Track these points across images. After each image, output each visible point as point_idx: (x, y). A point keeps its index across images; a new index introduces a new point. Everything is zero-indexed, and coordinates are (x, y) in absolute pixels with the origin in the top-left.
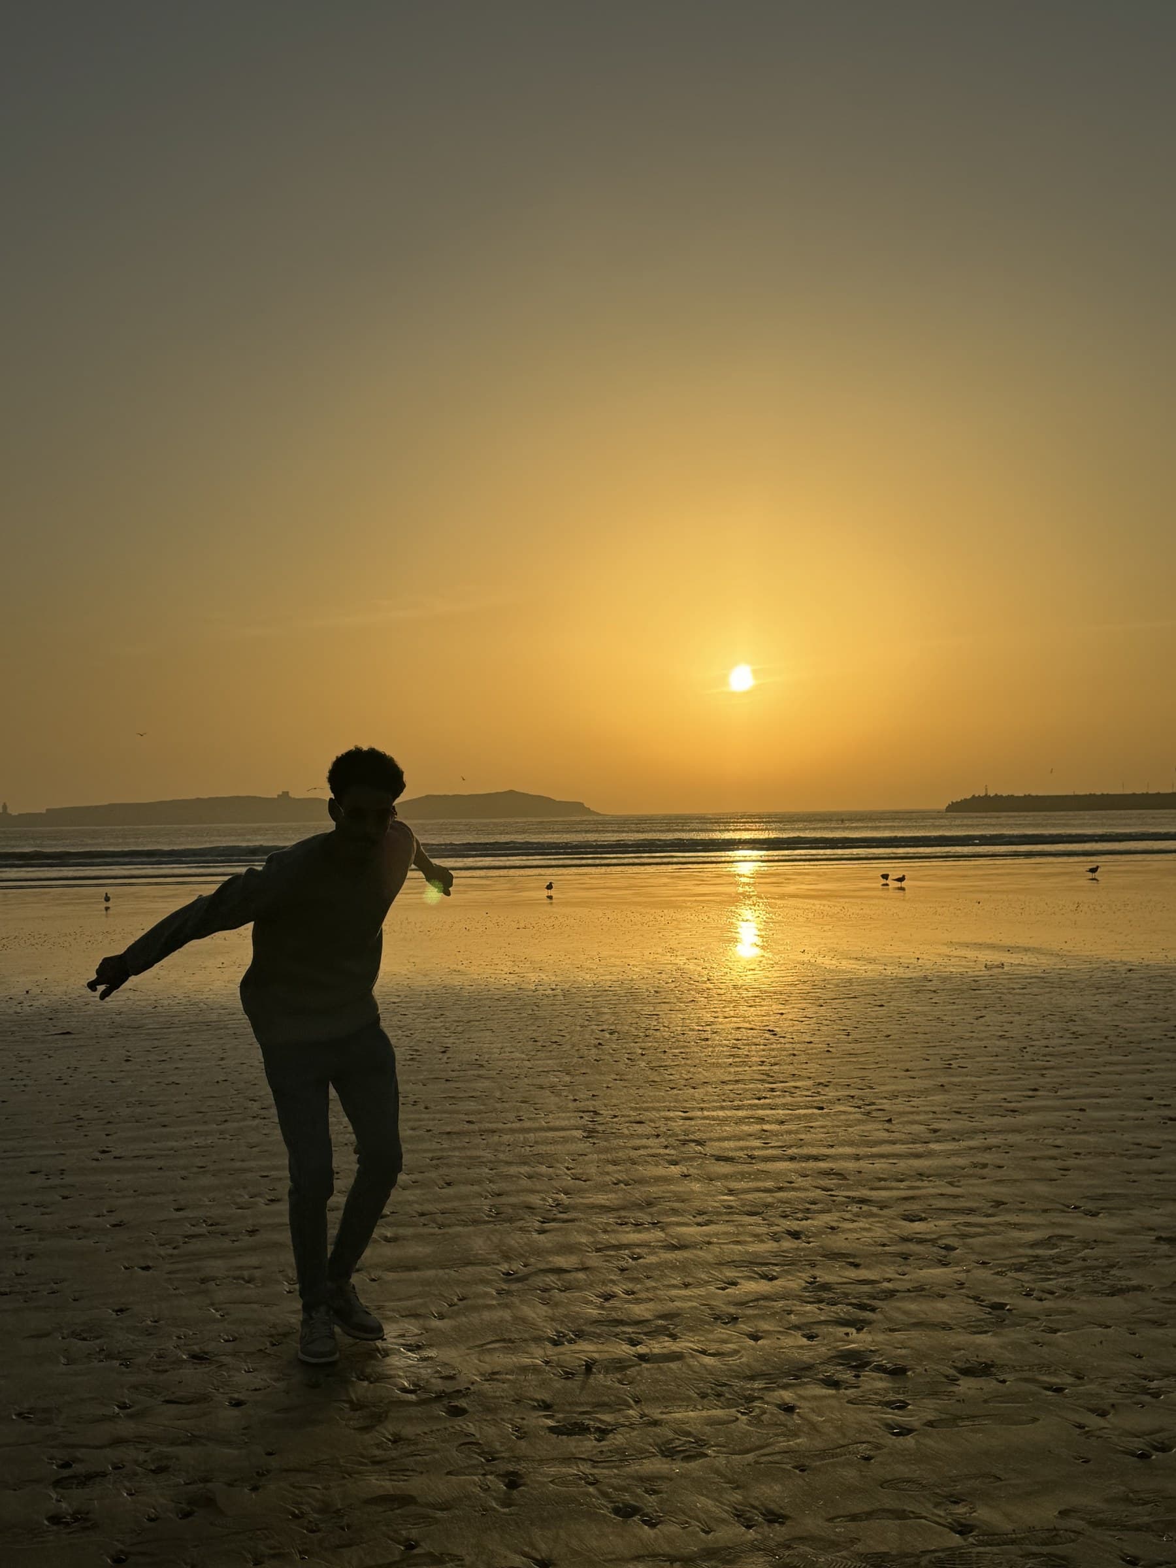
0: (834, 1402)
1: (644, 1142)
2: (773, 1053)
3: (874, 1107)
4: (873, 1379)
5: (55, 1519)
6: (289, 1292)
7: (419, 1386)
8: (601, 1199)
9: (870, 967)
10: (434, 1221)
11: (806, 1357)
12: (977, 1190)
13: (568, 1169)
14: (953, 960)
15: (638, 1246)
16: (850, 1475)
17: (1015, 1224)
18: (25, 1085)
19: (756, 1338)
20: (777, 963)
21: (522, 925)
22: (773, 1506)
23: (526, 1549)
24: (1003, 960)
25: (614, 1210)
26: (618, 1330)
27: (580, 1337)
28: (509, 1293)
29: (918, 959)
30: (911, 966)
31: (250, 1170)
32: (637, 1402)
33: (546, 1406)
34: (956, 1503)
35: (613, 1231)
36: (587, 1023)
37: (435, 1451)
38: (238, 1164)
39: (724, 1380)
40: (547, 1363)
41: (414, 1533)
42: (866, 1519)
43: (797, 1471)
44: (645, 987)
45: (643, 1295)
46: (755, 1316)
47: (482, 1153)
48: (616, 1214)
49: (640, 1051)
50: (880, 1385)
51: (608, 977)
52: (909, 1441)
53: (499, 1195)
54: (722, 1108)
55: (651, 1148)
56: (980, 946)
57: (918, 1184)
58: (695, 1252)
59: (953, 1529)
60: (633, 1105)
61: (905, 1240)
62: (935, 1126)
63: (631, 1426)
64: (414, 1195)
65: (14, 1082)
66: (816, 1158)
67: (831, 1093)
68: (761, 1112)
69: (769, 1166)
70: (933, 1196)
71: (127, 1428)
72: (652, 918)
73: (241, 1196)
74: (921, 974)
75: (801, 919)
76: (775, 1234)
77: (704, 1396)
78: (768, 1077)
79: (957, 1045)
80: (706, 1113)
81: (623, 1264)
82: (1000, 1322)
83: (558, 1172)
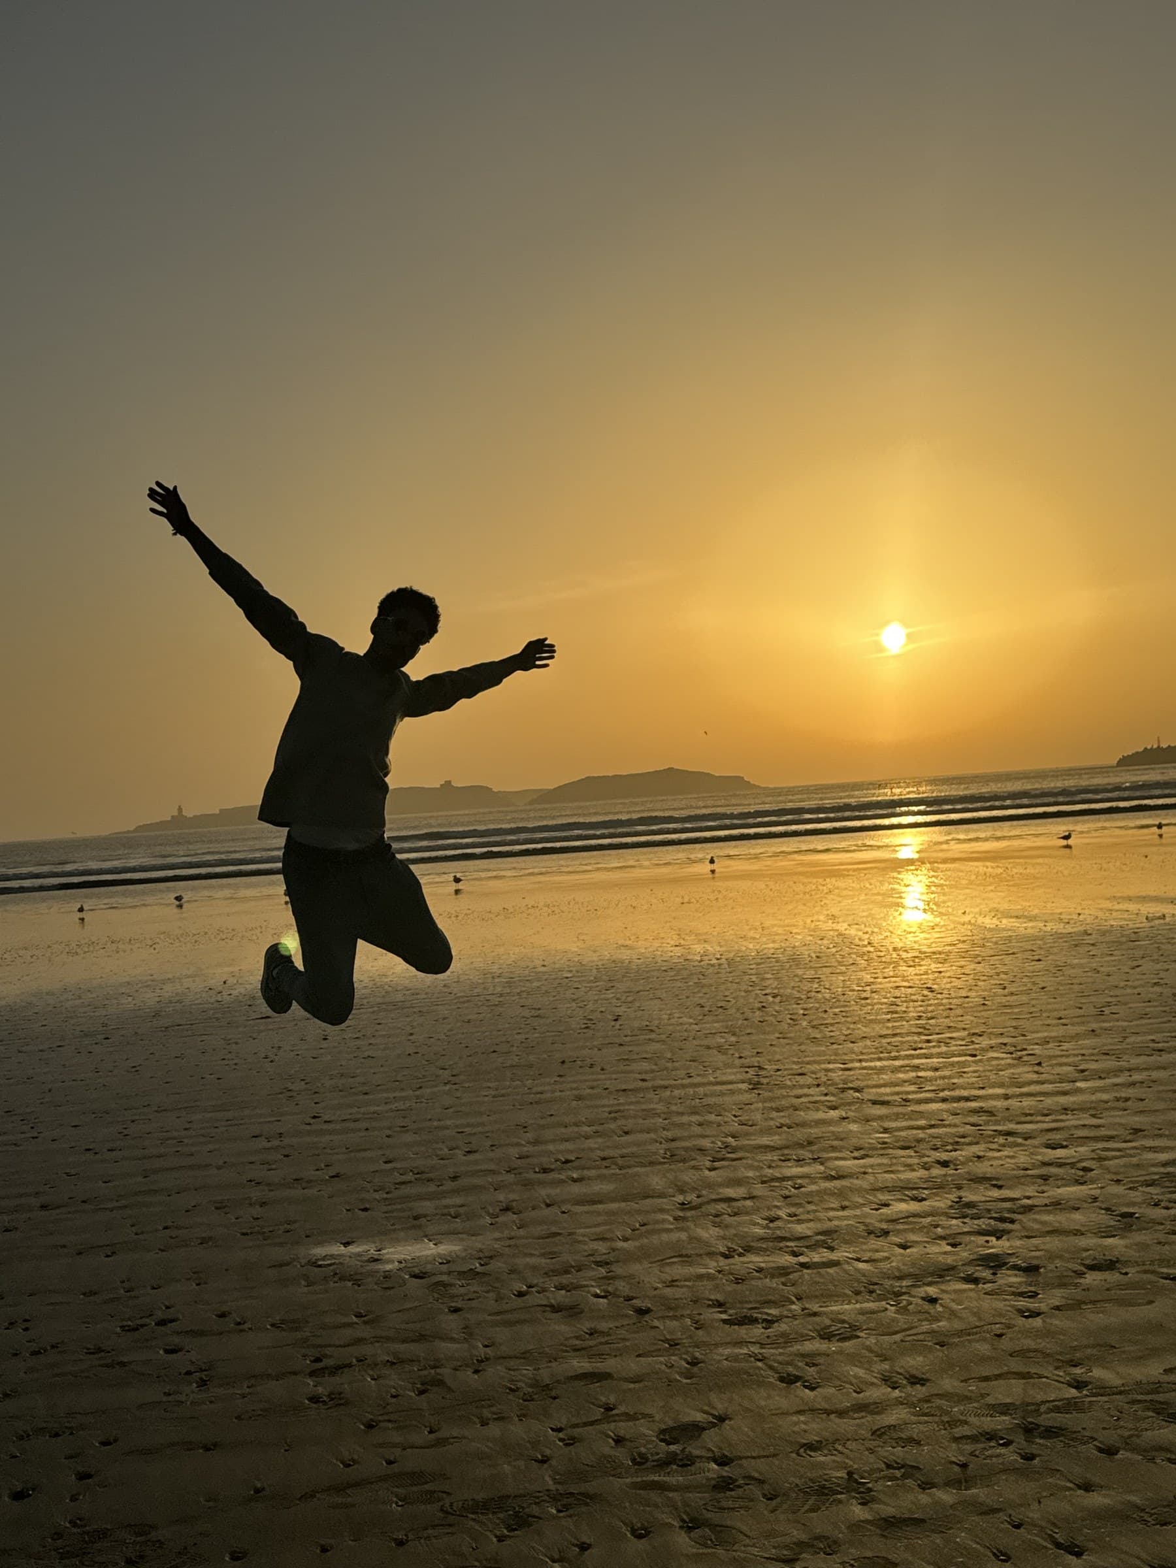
0: (972, 1294)
1: (806, 1091)
2: (930, 1008)
3: (1024, 1053)
4: (1009, 1276)
5: (315, 1399)
6: (492, 1224)
7: (608, 1292)
8: (765, 1140)
9: (1030, 924)
10: (616, 1164)
11: (950, 1260)
12: (1118, 1120)
13: (735, 1116)
14: (1114, 914)
15: (800, 1177)
16: (984, 1348)
17: (1150, 1148)
18: (236, 1064)
19: (904, 1247)
20: (937, 925)
21: (686, 900)
22: (914, 1372)
23: (706, 1408)
24: (1165, 911)
25: (777, 1149)
26: (782, 1245)
27: (749, 1252)
28: (684, 1219)
29: (1079, 914)
30: (1072, 922)
31: (447, 1128)
32: (798, 1299)
33: (720, 1304)
34: (1075, 1366)
35: (777, 1166)
36: (750, 988)
37: (625, 1339)
38: (436, 1123)
39: (875, 1280)
40: (719, 1272)
41: (612, 1399)
42: (996, 1379)
43: (938, 1347)
44: (807, 953)
45: (802, 1217)
46: (905, 1230)
47: (655, 1106)
48: (779, 1152)
49: (802, 1012)
50: (1013, 1280)
51: (771, 945)
52: (1037, 1322)
53: (672, 1140)
54: (880, 1059)
55: (812, 1096)
56: (1144, 899)
57: (1063, 1117)
58: (851, 1180)
59: (1070, 1385)
60: (796, 1060)
61: (1045, 1164)
62: (1081, 1067)
63: (794, 1317)
64: (595, 1143)
65: (226, 1062)
66: (967, 1099)
67: (985, 1042)
68: (917, 1062)
69: (923, 1107)
70: (1076, 1127)
71: (364, 1332)
72: (814, 887)
73: (441, 1149)
74: (1082, 928)
75: (964, 882)
76: (926, 1163)
77: (857, 1293)
78: (924, 1030)
79: (1112, 993)
80: (864, 1064)
81: (787, 1193)
82: (1128, 1228)
83: (726, 1119)
